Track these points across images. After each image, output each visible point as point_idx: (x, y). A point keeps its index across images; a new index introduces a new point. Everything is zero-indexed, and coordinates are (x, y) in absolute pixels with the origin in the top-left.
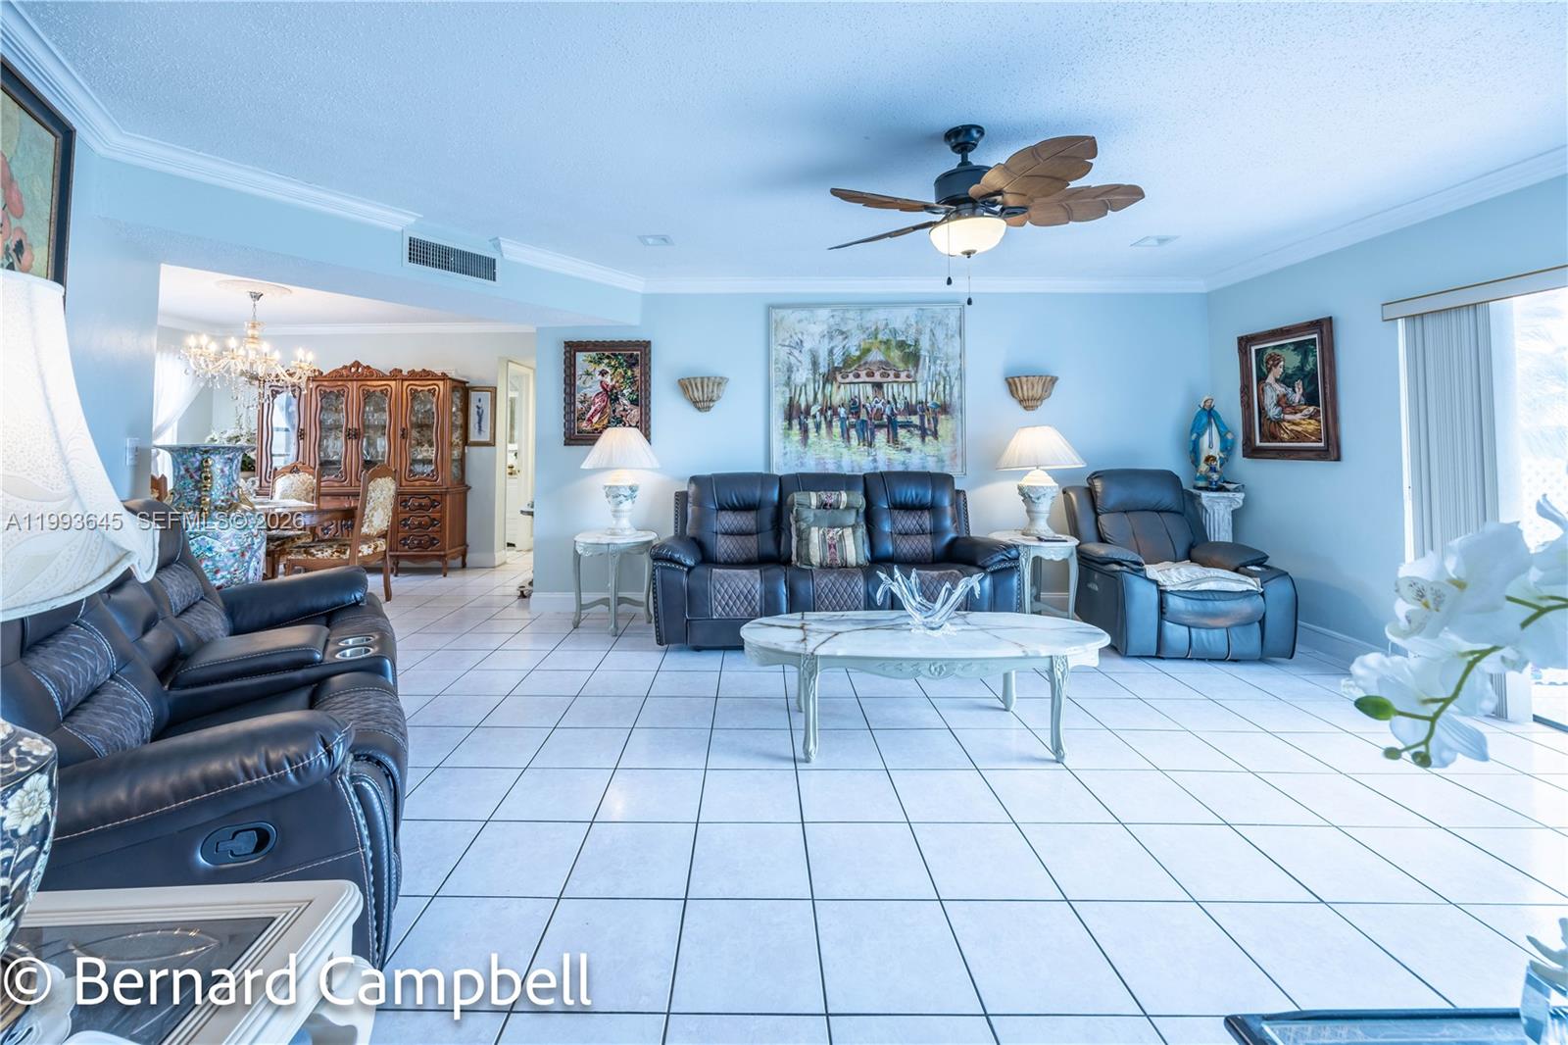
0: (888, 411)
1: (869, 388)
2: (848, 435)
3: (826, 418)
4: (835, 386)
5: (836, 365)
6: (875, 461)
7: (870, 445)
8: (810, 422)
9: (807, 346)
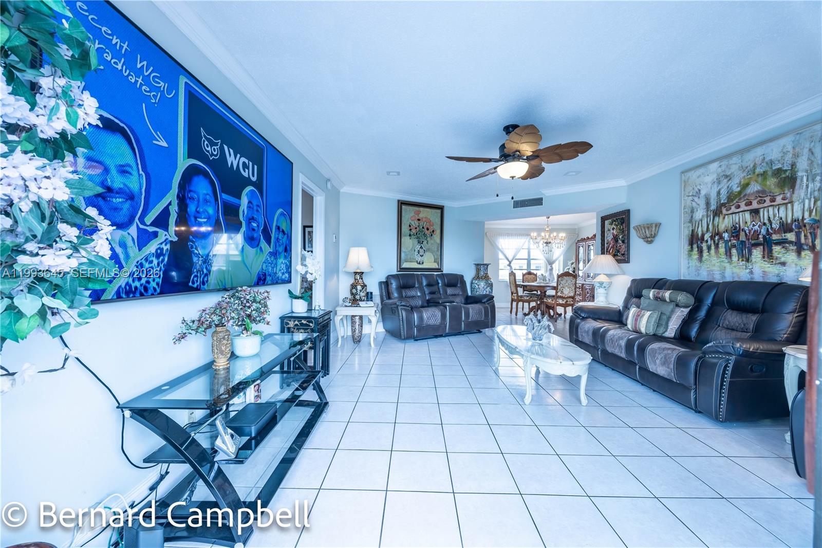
0: (763, 231)
1: (747, 215)
2: (730, 253)
3: (714, 242)
4: (721, 217)
5: (722, 202)
6: (751, 273)
7: (748, 260)
8: (704, 246)
9: (703, 193)
